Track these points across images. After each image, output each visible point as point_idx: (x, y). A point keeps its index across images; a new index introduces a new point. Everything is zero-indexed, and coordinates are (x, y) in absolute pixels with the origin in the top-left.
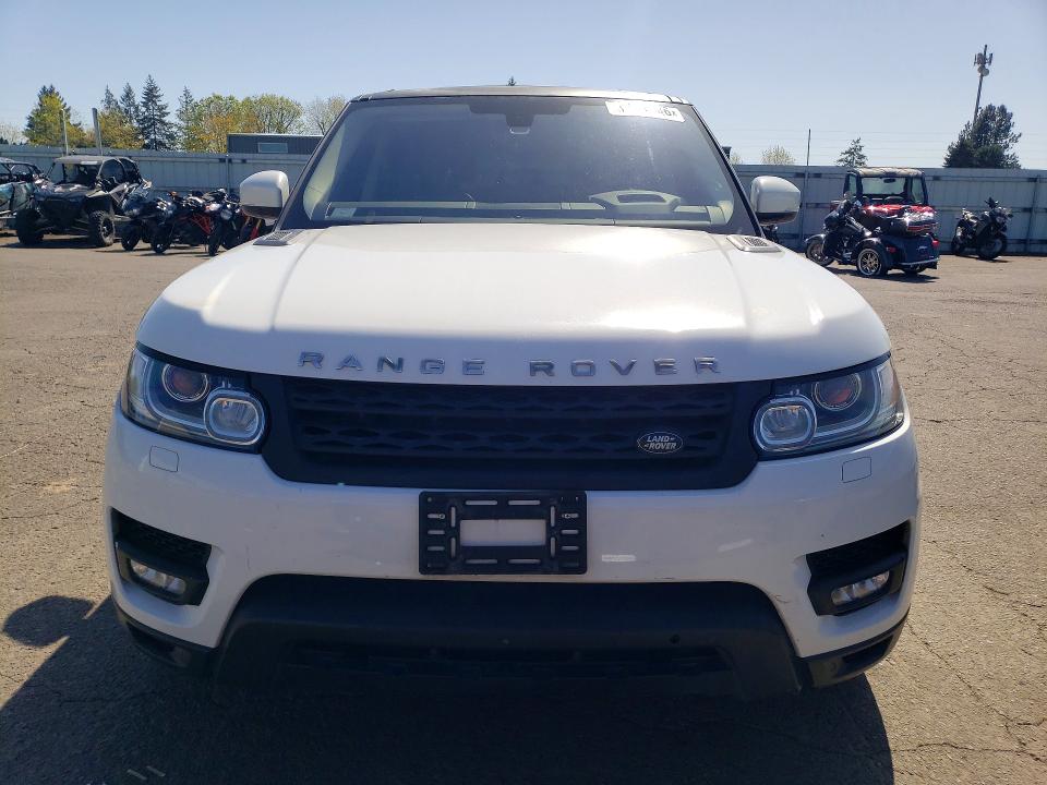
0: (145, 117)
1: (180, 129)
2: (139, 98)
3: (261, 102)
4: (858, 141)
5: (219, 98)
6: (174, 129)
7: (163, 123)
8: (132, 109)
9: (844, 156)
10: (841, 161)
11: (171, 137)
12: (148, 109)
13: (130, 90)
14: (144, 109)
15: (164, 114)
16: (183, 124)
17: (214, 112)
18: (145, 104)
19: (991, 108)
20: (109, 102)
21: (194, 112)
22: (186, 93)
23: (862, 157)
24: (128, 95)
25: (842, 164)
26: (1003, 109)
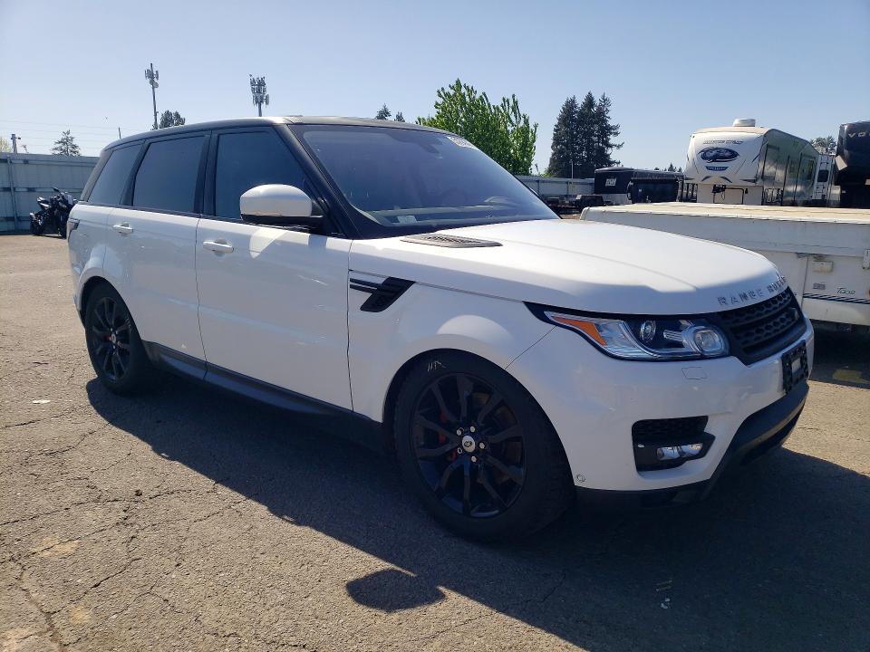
4: (68, 133)
9: (58, 145)
10: (56, 149)
19: (168, 113)
23: (75, 147)
25: (57, 152)
26: (177, 115)
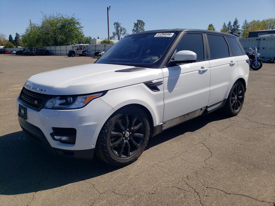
0: (233, 29)
1: (242, 31)
2: (232, 24)
3: (268, 21)
5: (255, 21)
6: (240, 31)
7: (237, 30)
8: (230, 27)
11: (239, 33)
12: (234, 27)
13: (230, 22)
14: (233, 27)
15: (238, 28)
16: (243, 30)
17: (252, 25)
18: (234, 26)
20: (224, 26)
21: (246, 26)
22: (246, 21)
24: (230, 23)
